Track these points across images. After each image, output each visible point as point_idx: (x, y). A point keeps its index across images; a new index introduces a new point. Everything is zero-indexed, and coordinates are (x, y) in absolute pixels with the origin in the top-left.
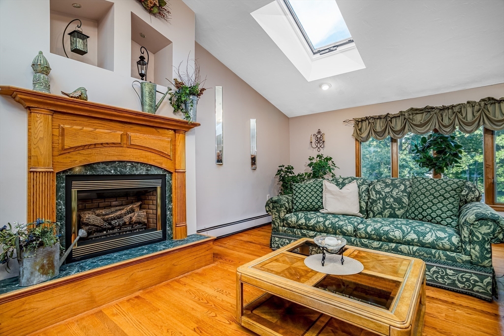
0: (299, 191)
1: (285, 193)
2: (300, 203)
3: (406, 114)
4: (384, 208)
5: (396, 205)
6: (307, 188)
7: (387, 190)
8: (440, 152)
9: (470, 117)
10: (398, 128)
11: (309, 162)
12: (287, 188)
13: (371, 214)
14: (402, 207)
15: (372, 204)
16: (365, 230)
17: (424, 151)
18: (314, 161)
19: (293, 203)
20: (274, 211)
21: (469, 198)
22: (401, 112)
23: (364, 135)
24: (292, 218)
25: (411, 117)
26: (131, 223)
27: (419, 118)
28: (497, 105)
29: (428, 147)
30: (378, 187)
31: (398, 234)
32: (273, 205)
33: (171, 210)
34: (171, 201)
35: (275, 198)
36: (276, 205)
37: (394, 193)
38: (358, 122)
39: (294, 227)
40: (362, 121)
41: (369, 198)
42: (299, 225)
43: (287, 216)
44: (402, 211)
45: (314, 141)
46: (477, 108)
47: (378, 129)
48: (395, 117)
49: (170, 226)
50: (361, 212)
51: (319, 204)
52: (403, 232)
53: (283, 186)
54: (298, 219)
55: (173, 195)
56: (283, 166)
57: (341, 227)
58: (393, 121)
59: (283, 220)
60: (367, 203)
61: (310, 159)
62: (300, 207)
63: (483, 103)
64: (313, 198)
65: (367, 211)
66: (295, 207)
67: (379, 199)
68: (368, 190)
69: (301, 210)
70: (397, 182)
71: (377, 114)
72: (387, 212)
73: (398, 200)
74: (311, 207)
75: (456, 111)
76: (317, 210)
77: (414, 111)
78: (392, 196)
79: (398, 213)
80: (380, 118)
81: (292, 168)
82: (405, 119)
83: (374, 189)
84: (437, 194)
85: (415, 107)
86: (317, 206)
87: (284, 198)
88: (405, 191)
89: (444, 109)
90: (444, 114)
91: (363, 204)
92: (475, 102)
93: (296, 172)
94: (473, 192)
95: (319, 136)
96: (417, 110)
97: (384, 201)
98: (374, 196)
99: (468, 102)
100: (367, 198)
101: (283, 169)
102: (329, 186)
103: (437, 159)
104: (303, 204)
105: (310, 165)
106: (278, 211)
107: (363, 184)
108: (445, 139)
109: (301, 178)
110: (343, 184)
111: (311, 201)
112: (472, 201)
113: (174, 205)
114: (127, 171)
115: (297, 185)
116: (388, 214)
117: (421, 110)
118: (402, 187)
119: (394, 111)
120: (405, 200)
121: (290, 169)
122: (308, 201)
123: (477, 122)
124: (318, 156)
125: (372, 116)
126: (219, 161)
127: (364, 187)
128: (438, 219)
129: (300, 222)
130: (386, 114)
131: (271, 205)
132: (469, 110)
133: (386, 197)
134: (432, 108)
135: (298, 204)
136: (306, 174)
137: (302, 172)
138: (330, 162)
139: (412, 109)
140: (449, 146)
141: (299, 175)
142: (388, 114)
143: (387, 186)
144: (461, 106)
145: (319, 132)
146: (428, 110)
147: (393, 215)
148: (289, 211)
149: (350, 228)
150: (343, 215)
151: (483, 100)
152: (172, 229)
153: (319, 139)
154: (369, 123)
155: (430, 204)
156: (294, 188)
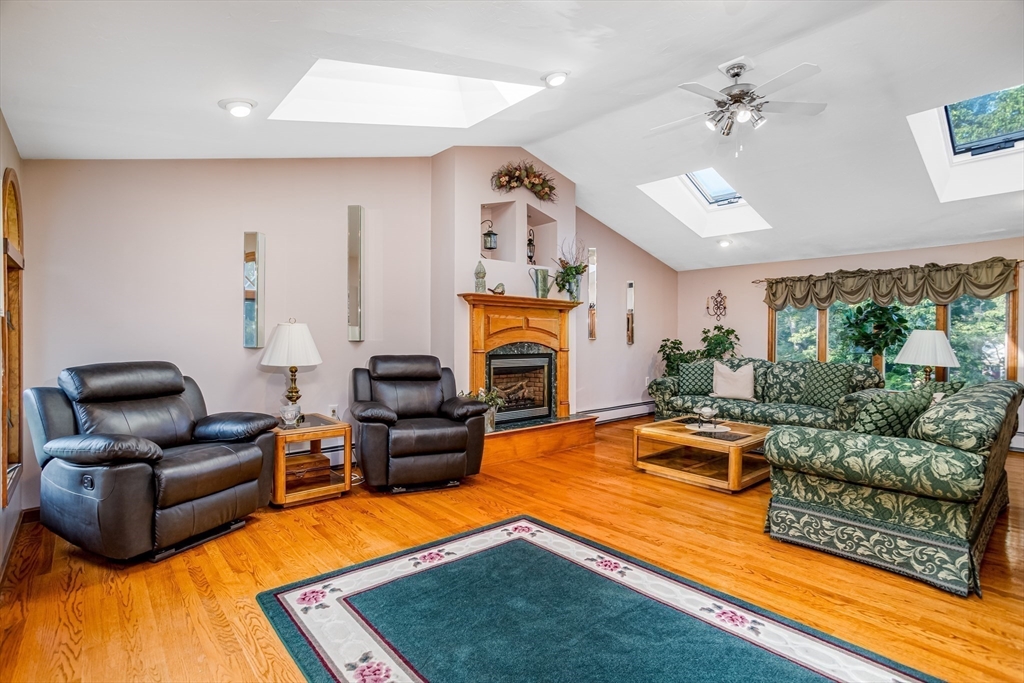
0: (687, 373)
1: (669, 375)
2: (688, 386)
3: (834, 277)
4: (781, 393)
5: (793, 390)
6: (696, 370)
7: (786, 374)
8: (880, 327)
9: (911, 287)
10: (824, 294)
11: (704, 335)
12: (673, 369)
13: (767, 399)
14: (799, 393)
15: (768, 388)
16: (752, 413)
17: (858, 324)
18: (710, 335)
19: (679, 385)
20: (659, 393)
21: (867, 384)
22: (827, 274)
23: (779, 302)
24: (678, 402)
25: (840, 280)
26: (524, 399)
27: (850, 283)
28: (943, 272)
29: (866, 320)
30: (776, 371)
31: (782, 416)
32: (656, 387)
33: (556, 388)
34: (556, 379)
35: (659, 380)
36: (660, 387)
37: (792, 377)
38: (772, 284)
39: (680, 411)
40: (778, 282)
41: (766, 382)
42: (685, 409)
43: (672, 398)
44: (798, 396)
45: (712, 305)
46: (919, 275)
47: (799, 295)
48: (821, 280)
49: (555, 403)
50: (756, 396)
51: (709, 387)
52: (787, 413)
53: (667, 366)
54: (684, 402)
55: (558, 374)
56: (668, 340)
57: (728, 410)
58: (818, 284)
59: (668, 403)
60: (763, 388)
61: (705, 333)
62: (688, 390)
63: (926, 270)
64: (703, 381)
65: (763, 396)
66: (682, 390)
67: (776, 383)
68: (765, 374)
69: (688, 394)
70: (797, 365)
71: (798, 275)
72: (783, 398)
73: (795, 385)
74: (700, 390)
75: (896, 276)
76: (706, 394)
77: (843, 274)
78: (789, 381)
79: (794, 398)
80: (800, 279)
81: (680, 343)
82: (833, 283)
83: (772, 372)
84: (827, 379)
85: (844, 269)
86: (706, 390)
87: (669, 380)
88: (803, 375)
89: (880, 273)
90: (881, 280)
91: (759, 389)
92: (918, 267)
93: (685, 349)
94: (872, 378)
95: (719, 299)
96: (847, 272)
97: (781, 386)
98: (771, 380)
99: (911, 267)
100: (763, 382)
101: (668, 343)
102: (720, 368)
103: (877, 335)
104: (691, 387)
105: (704, 340)
106: (663, 394)
107: (761, 366)
108: (884, 310)
109: (691, 357)
110: (739, 366)
111: (700, 384)
112: (869, 387)
113: (559, 383)
114: (525, 351)
115: (684, 365)
116: (784, 399)
117: (853, 273)
118: (802, 371)
119: (819, 273)
120: (802, 385)
121: (677, 345)
122: (696, 384)
123: (919, 293)
124: (716, 328)
125: (790, 276)
126: (592, 334)
127: (761, 370)
128: (827, 403)
129: (686, 405)
130: (808, 275)
131: (654, 387)
132: (911, 277)
133: (783, 381)
134: (866, 272)
135: (685, 387)
136: (698, 351)
137: (694, 349)
138: (732, 337)
139: (841, 271)
140: (890, 320)
141: (688, 353)
142: (811, 276)
143: (786, 369)
144: (902, 271)
145: (719, 294)
146: (860, 273)
147: (789, 401)
148: (675, 394)
149: (737, 411)
150: (734, 400)
151: (927, 266)
152: (556, 407)
153: (720, 304)
154: (787, 285)
155: (821, 389)
156: (681, 368)
